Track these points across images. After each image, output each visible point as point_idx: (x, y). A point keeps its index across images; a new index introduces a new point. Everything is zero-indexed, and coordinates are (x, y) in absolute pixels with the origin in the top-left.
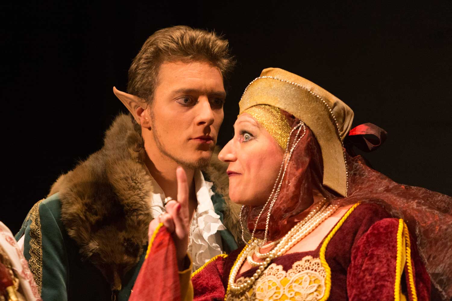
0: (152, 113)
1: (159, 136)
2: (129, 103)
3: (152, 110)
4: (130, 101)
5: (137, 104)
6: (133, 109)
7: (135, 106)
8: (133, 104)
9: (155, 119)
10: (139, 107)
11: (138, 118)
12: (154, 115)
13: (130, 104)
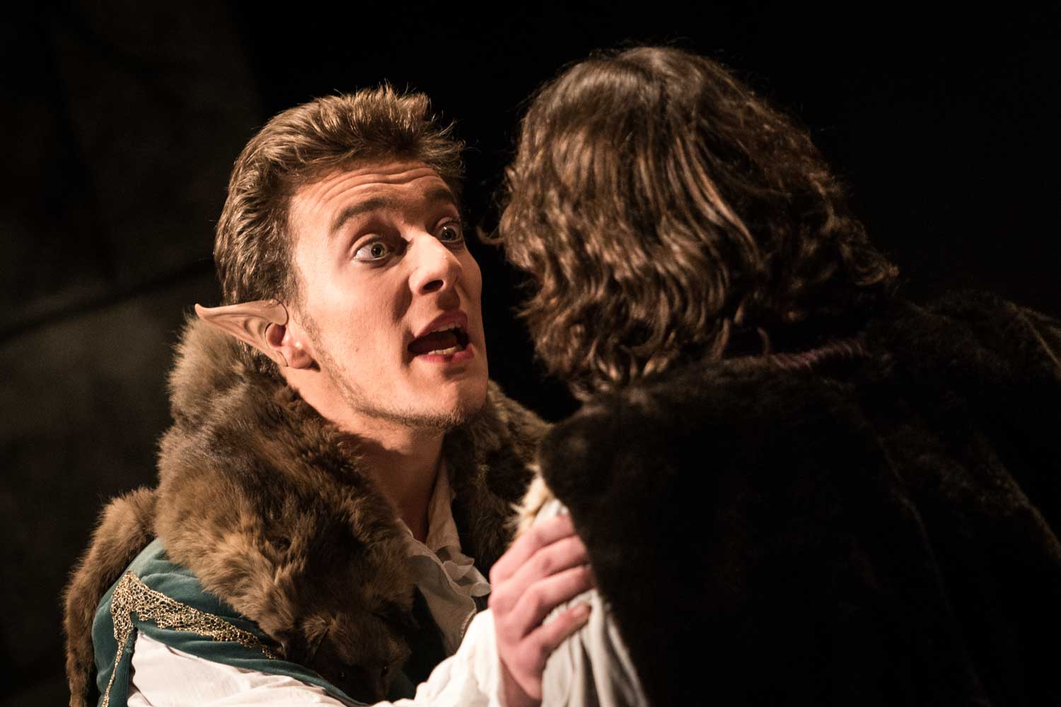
0: (306, 317)
1: (341, 368)
2: (243, 327)
3: (303, 311)
4: (243, 319)
5: (261, 320)
6: (258, 336)
7: (260, 328)
8: (254, 324)
9: (319, 331)
10: (269, 325)
11: (277, 351)
12: (312, 320)
13: (246, 326)
